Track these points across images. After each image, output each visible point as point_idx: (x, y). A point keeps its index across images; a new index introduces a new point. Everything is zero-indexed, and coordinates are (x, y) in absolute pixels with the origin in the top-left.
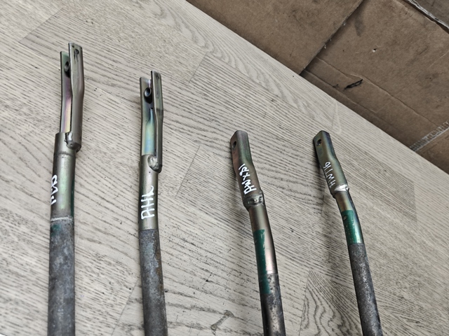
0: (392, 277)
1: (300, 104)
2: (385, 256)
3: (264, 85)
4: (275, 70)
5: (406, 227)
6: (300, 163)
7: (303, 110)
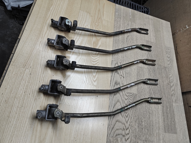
0: (145, 119)
1: (173, 92)
2: (150, 118)
3: (170, 81)
4: (177, 84)
5: (161, 127)
6: (158, 92)
7: (172, 93)
